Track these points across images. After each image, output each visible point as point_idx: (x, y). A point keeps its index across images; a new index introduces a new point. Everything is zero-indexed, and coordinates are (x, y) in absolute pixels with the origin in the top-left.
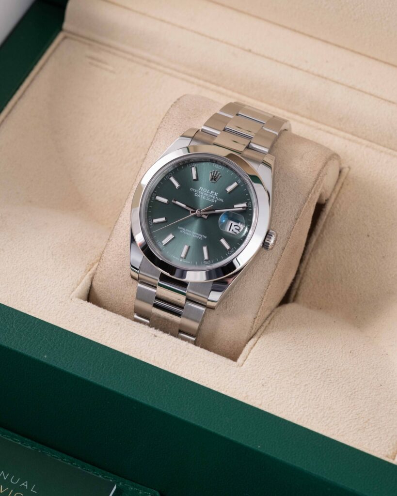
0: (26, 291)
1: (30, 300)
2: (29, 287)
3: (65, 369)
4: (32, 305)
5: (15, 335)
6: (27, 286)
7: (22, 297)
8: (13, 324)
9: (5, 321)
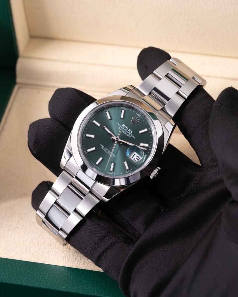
0: (40, 250)
1: (43, 255)
2: (40, 247)
3: (79, 292)
4: (46, 257)
5: (41, 278)
6: (39, 246)
7: (38, 254)
8: (37, 272)
9: (32, 271)
